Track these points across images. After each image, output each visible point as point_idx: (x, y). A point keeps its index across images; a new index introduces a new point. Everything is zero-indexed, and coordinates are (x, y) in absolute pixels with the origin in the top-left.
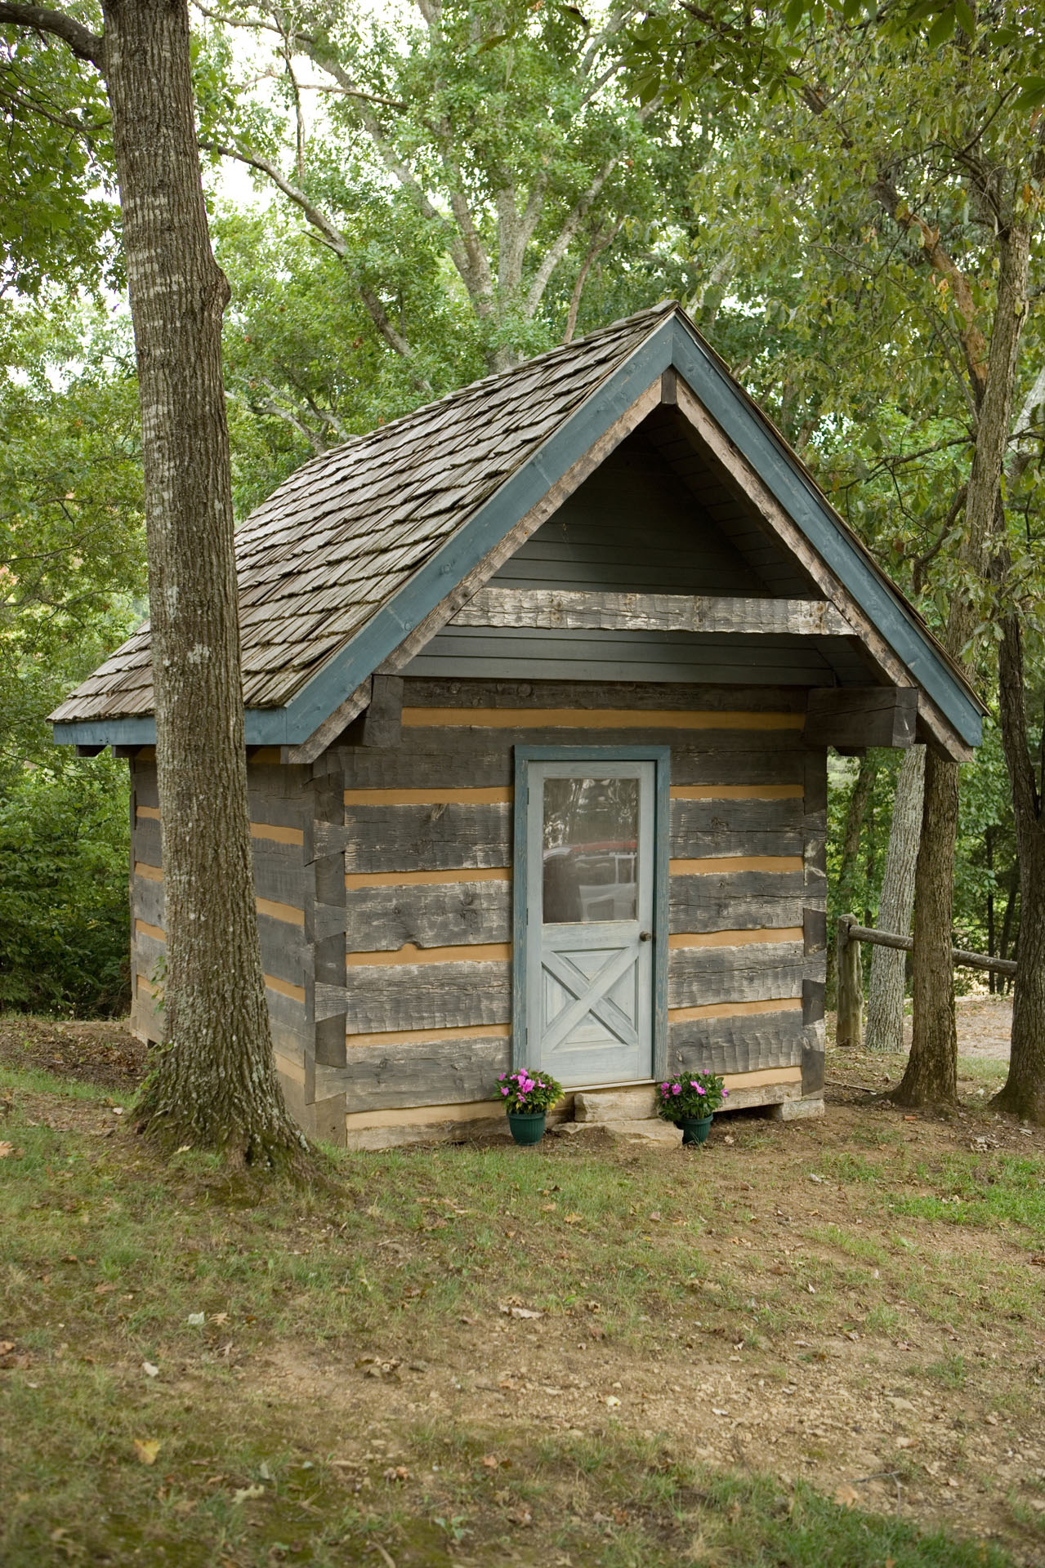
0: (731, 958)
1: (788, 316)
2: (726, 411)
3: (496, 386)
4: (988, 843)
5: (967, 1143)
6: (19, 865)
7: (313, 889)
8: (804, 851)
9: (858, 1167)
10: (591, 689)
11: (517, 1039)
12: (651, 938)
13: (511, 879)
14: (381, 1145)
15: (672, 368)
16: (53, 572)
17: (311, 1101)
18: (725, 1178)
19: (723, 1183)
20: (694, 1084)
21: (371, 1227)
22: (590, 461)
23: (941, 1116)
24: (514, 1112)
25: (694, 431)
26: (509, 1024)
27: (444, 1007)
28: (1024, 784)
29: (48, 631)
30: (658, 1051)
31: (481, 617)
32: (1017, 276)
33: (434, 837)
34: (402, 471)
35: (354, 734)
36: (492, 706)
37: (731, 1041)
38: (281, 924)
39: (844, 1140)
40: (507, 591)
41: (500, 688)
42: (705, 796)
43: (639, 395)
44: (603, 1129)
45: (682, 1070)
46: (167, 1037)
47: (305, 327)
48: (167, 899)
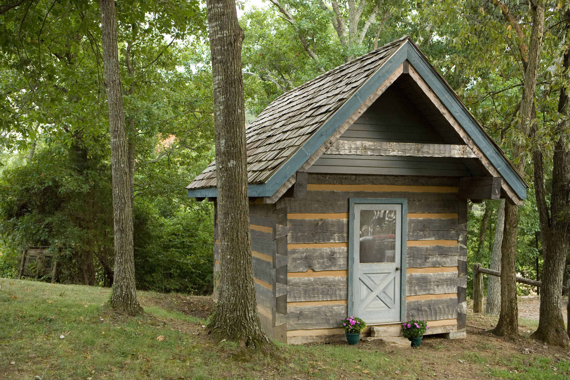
0: (430, 278)
1: (453, 41)
2: (427, 76)
3: (344, 68)
4: (536, 238)
5: (521, 351)
6: (177, 240)
7: (276, 249)
8: (458, 238)
9: (478, 358)
10: (378, 177)
11: (350, 305)
12: (400, 269)
13: (348, 247)
14: (300, 343)
15: (407, 60)
16: (191, 137)
17: (274, 326)
18: (426, 359)
19: (425, 361)
20: (415, 324)
21: (290, 371)
22: (377, 94)
23: (512, 340)
24: (348, 332)
25: (415, 83)
26: (347, 300)
27: (323, 293)
28: (544, 214)
29: (188, 158)
30: (402, 312)
31: (336, 151)
32: (540, 23)
33: (319, 231)
34: (310, 99)
35: (290, 193)
36: (341, 184)
37: (430, 309)
38: (265, 261)
39: (473, 347)
40: (346, 142)
41: (344, 177)
42: (421, 217)
43: (395, 70)
44: (381, 340)
45: (411, 319)
46: (219, 300)
47: (280, 49)
48: (220, 251)
